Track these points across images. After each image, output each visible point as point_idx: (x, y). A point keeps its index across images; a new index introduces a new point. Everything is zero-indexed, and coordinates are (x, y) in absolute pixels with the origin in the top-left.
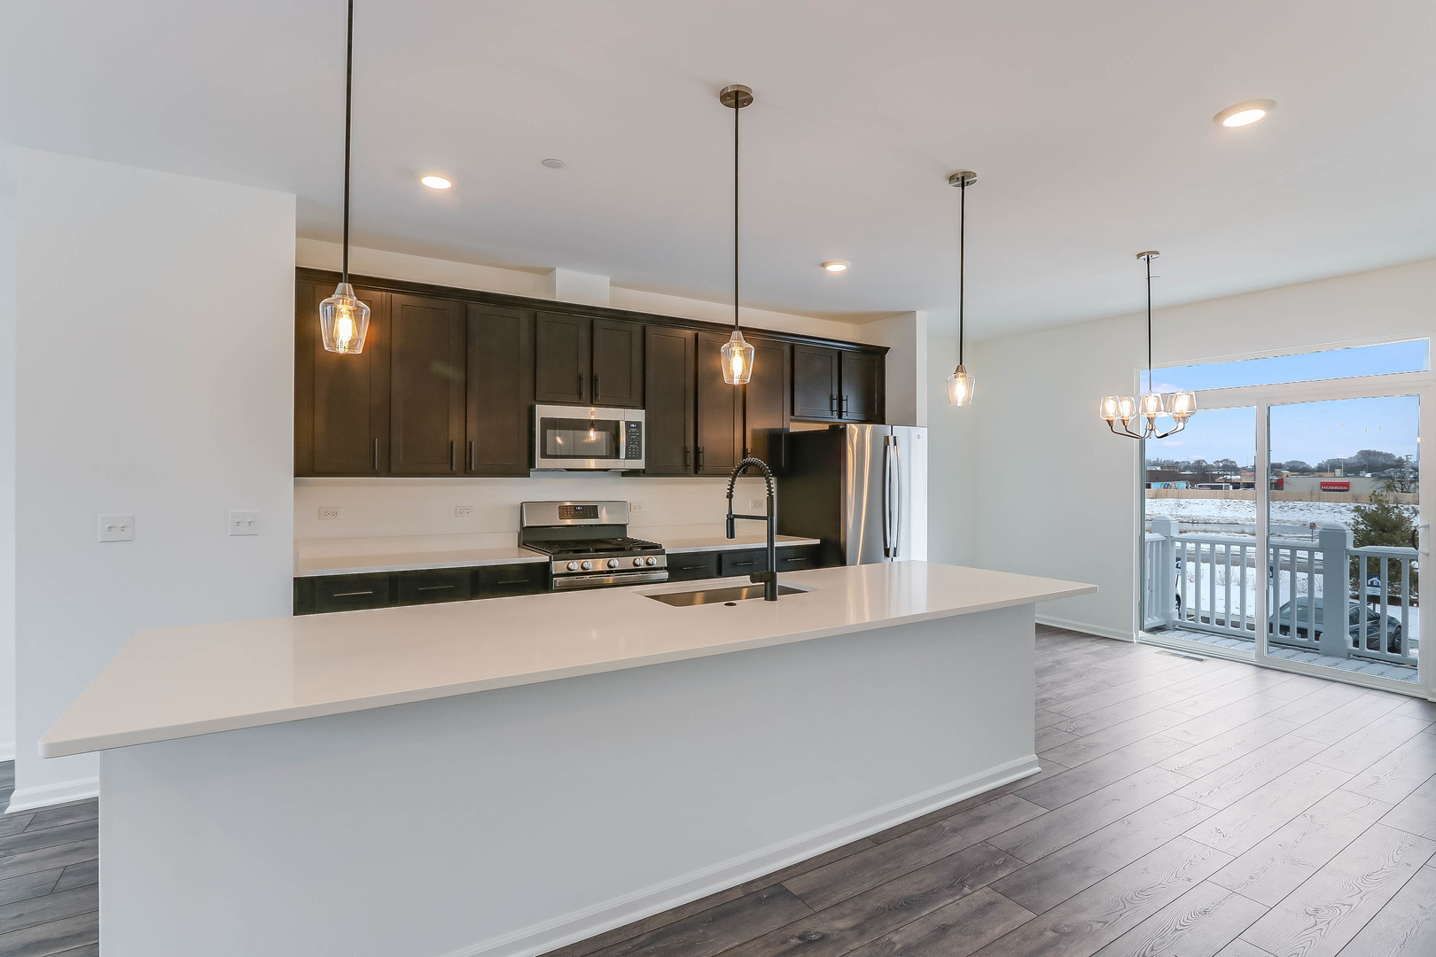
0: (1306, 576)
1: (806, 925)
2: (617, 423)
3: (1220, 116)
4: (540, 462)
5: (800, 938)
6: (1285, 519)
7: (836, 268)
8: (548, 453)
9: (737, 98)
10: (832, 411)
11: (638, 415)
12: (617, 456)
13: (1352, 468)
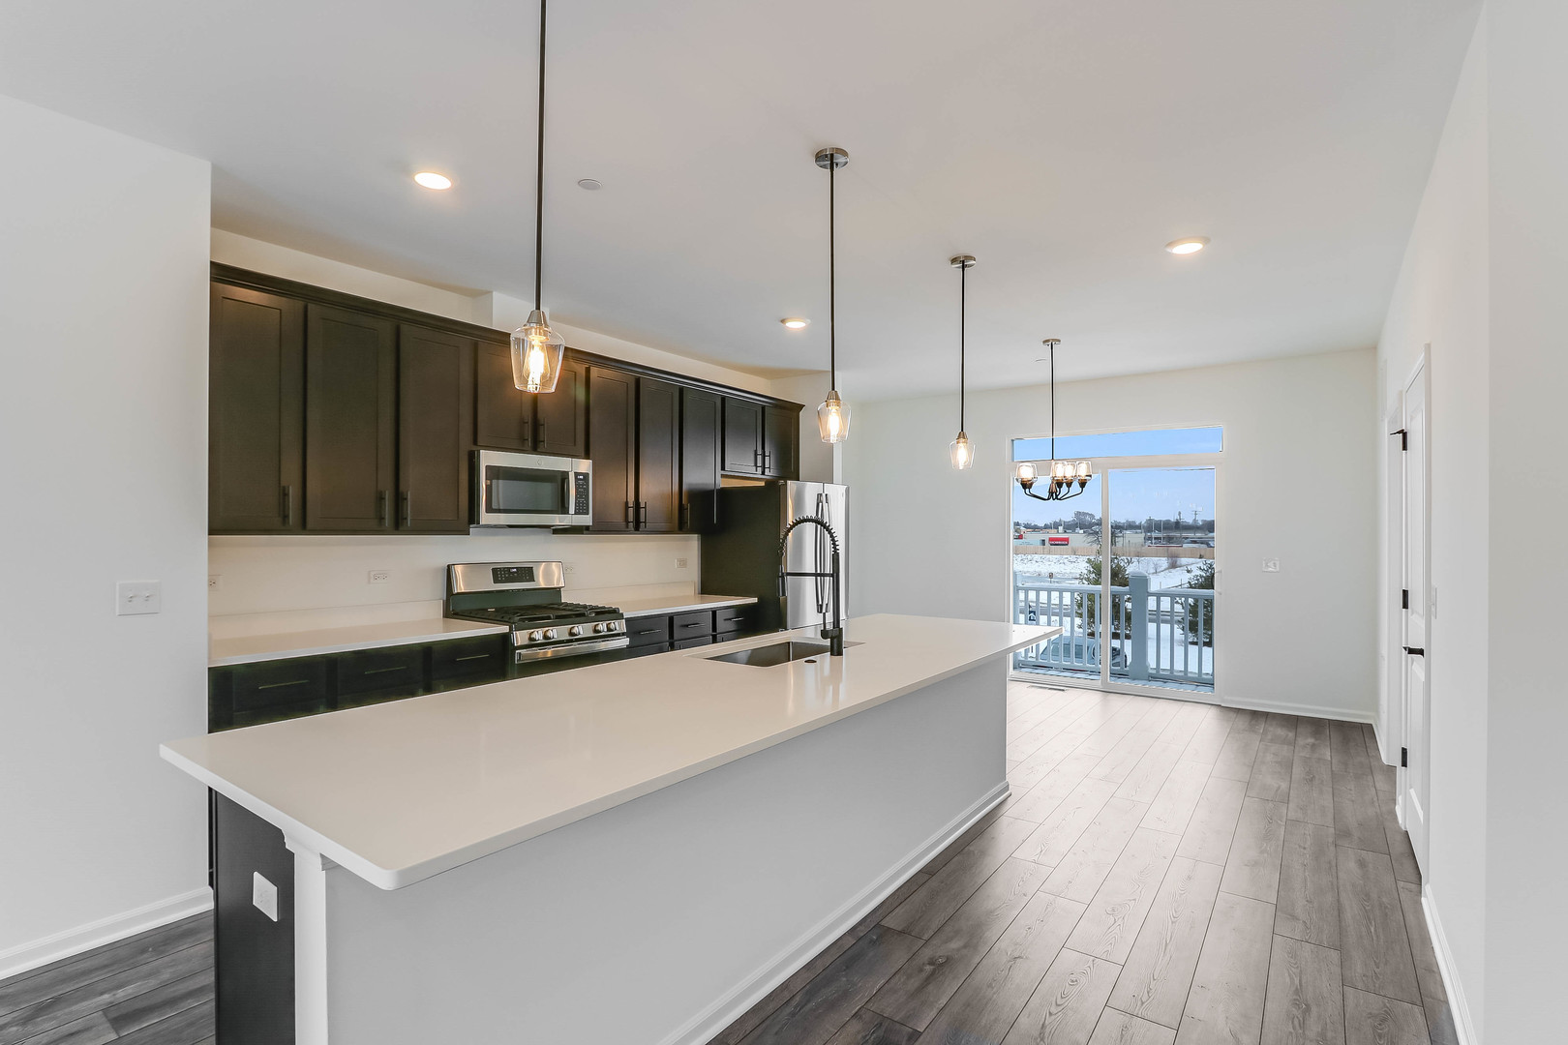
0: (1057, 618)
1: (927, 953)
2: (564, 476)
3: (1171, 244)
4: (485, 518)
5: (931, 963)
6: (1026, 570)
7: (795, 325)
8: (494, 507)
9: (828, 159)
10: (756, 466)
11: (584, 466)
12: (564, 510)
13: (1070, 527)
